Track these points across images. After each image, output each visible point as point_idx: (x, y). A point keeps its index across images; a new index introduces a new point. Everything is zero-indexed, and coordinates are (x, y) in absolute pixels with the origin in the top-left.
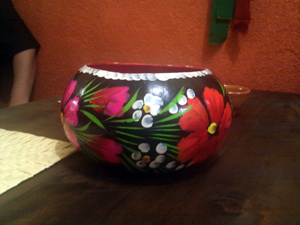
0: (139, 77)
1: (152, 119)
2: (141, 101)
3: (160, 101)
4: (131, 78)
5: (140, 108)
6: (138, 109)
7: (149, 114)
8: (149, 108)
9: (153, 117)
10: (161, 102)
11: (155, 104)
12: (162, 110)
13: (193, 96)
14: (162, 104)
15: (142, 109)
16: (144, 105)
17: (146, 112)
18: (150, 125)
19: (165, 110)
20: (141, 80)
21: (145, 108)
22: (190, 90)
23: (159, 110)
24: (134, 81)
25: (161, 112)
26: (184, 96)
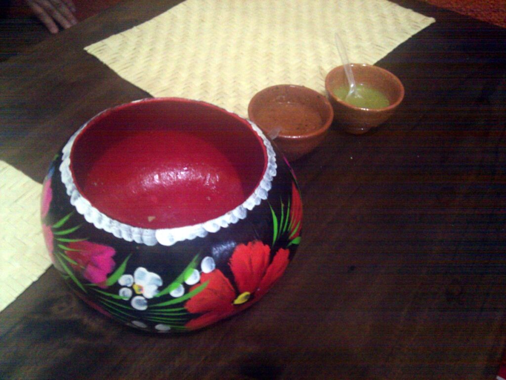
0: (130, 235)
1: (145, 302)
2: (130, 276)
3: (158, 280)
4: (120, 232)
5: (129, 285)
6: (125, 286)
7: (141, 295)
8: (141, 288)
9: (147, 299)
10: (158, 282)
11: (150, 284)
12: (159, 292)
13: (212, 268)
14: (161, 284)
15: (131, 288)
16: (134, 283)
17: (138, 293)
18: (144, 308)
19: (164, 292)
20: (134, 242)
21: (136, 288)
22: (208, 259)
23: (156, 291)
24: (123, 239)
25: (158, 295)
26: (196, 271)
